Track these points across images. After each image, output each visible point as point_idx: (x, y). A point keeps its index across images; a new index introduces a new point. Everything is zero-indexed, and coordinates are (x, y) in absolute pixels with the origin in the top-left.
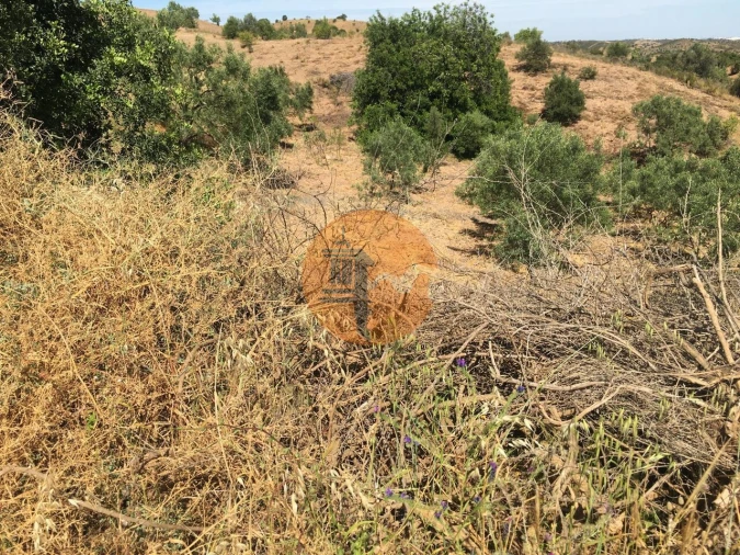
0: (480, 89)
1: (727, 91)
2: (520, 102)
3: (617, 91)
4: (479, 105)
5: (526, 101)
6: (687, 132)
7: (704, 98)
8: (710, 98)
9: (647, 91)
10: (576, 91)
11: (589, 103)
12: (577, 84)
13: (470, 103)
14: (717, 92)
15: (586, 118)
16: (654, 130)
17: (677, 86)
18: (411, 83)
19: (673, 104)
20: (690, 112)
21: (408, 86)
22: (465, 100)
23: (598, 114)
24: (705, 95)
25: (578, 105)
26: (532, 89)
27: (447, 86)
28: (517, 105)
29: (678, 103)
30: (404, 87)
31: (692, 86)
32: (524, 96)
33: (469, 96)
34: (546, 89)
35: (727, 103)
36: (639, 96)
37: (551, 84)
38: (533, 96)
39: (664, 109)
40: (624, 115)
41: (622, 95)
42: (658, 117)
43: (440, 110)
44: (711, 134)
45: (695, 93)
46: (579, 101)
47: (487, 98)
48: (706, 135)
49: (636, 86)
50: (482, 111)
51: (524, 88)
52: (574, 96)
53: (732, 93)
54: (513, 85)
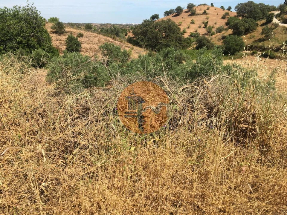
0: (40, 40)
1: (126, 41)
2: (56, 46)
3: (91, 41)
4: (40, 46)
5: (59, 45)
6: (118, 55)
7: (120, 44)
8: (122, 44)
9: (102, 41)
10: (77, 41)
11: (82, 46)
12: (77, 39)
13: (37, 46)
14: (123, 42)
15: (83, 51)
16: (107, 55)
17: (111, 40)
18: (8, 38)
19: (112, 46)
20: (117, 48)
21: (6, 39)
22: (34, 45)
23: (87, 50)
24: (120, 43)
25: (79, 46)
26: (60, 40)
27: (25, 39)
28: (55, 46)
29: (113, 45)
30: (5, 39)
31: (115, 40)
32: (58, 43)
33: (35, 43)
34: (66, 41)
35: (127, 45)
36: (99, 43)
37: (68, 39)
38: (61, 43)
39: (109, 47)
40: (96, 50)
41: (94, 43)
42: (108, 50)
43: (23, 49)
44: (125, 56)
45: (117, 42)
46: (79, 45)
47: (43, 44)
48: (124, 56)
49: (97, 39)
50: (42, 49)
51: (57, 40)
52: (77, 43)
53: (128, 42)
54: (52, 39)
